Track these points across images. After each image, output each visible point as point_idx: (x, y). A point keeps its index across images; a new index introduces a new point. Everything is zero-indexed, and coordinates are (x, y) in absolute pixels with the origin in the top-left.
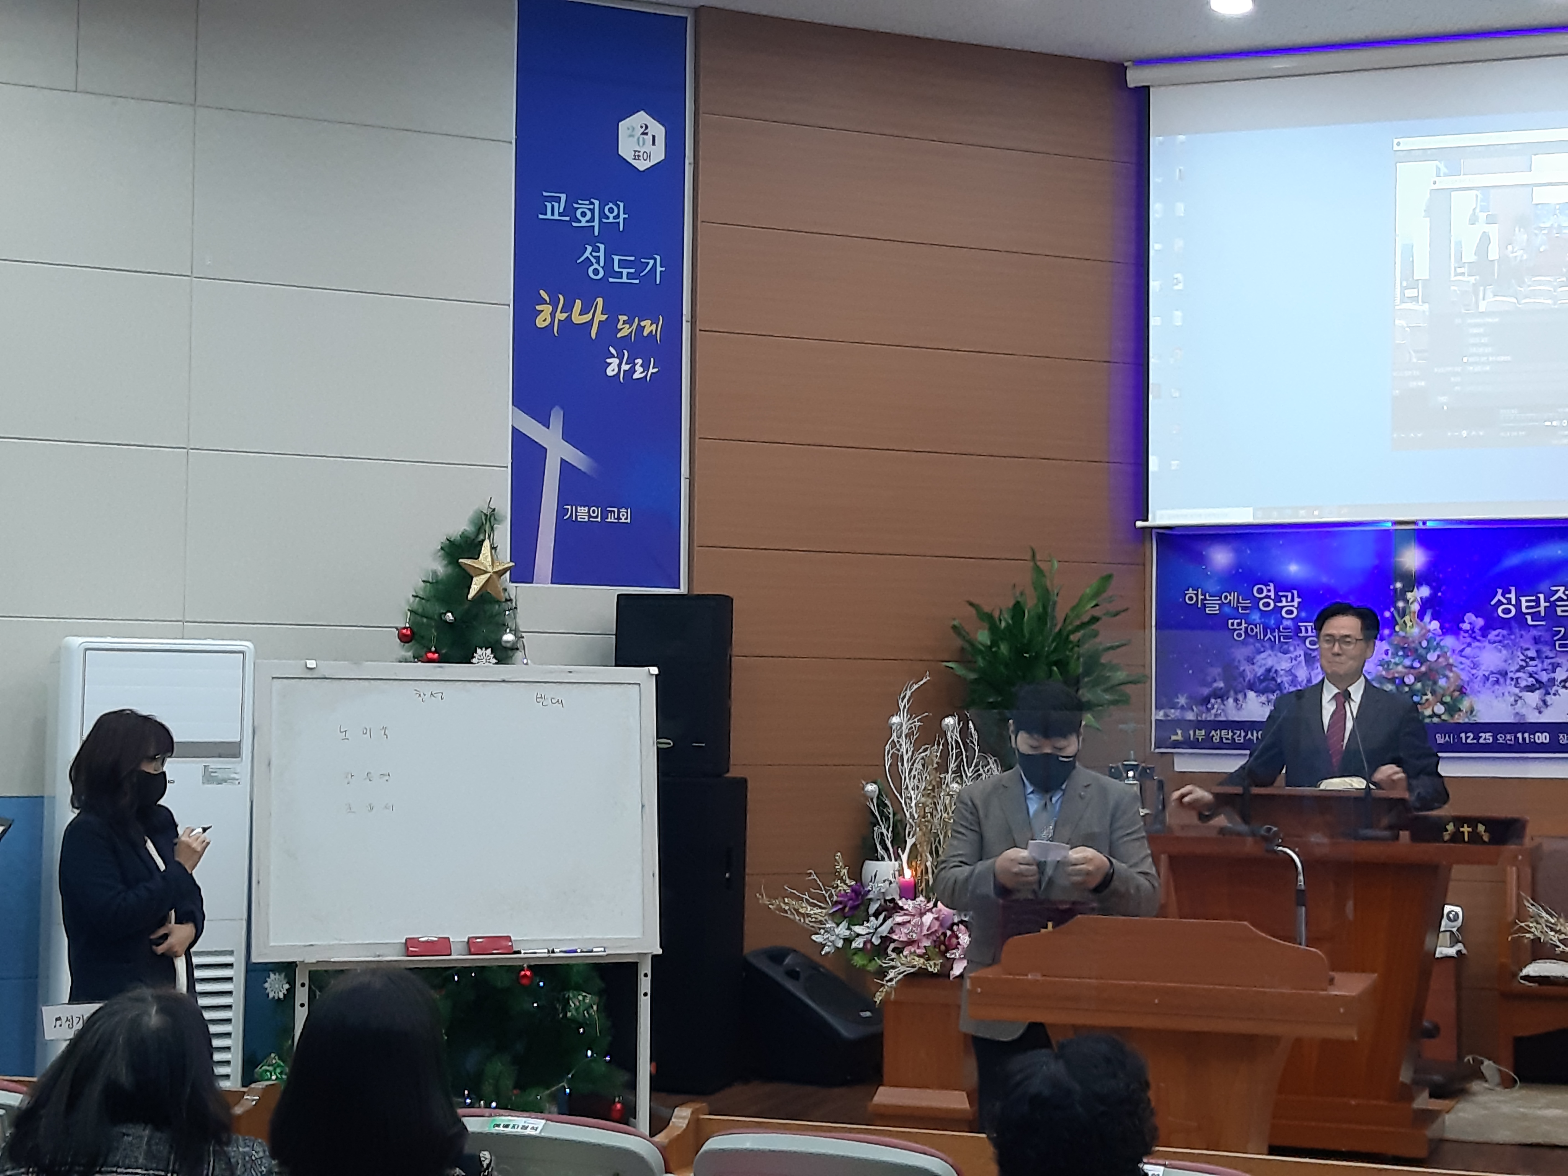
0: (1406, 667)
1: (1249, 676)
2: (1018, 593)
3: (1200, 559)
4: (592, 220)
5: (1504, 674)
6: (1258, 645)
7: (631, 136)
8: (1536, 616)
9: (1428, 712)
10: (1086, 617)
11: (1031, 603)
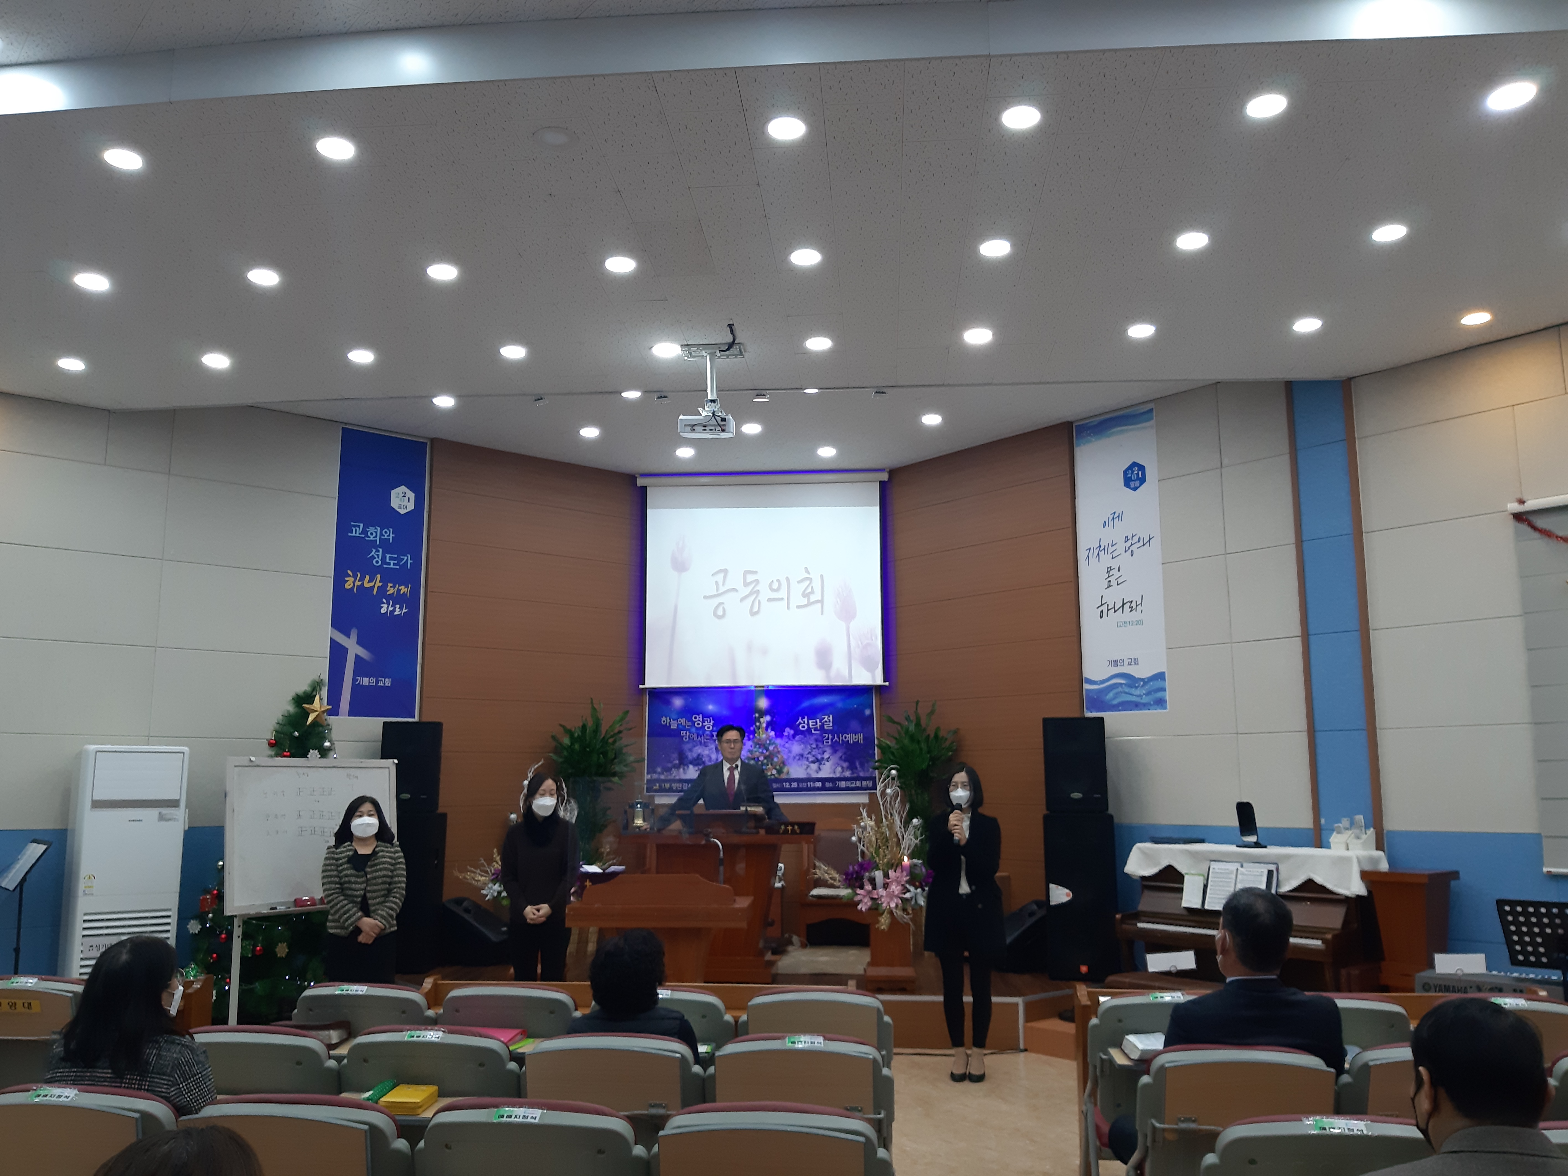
0: (759, 753)
1: (690, 757)
2: (583, 720)
3: (668, 703)
4: (376, 536)
5: (802, 755)
6: (694, 743)
7: (397, 497)
8: (816, 729)
9: (769, 773)
10: (616, 731)
11: (590, 724)
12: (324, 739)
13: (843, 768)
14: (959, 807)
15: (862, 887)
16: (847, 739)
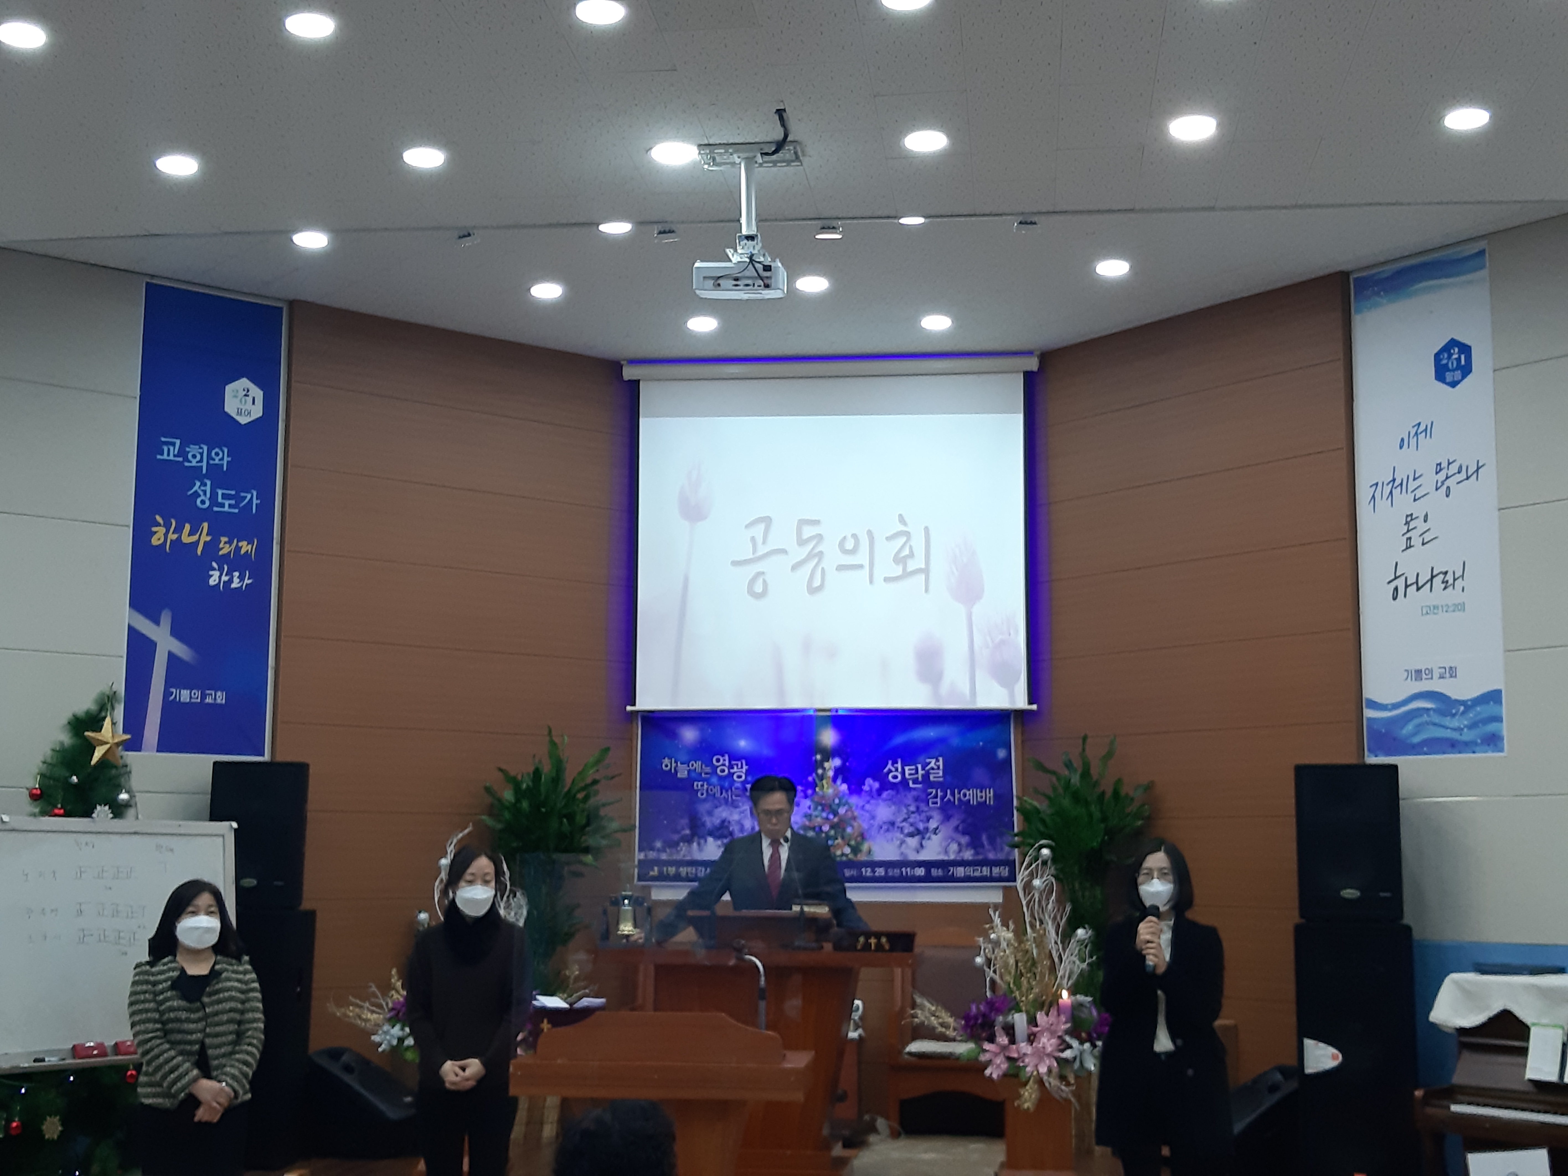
0: (823, 818)
2: (536, 762)
4: (201, 461)
5: (893, 824)
6: (716, 802)
7: (236, 397)
8: (915, 781)
9: (839, 853)
10: (589, 780)
11: (547, 769)
12: (119, 788)
13: (959, 844)
14: (1154, 911)
15: (992, 1039)
16: (967, 797)
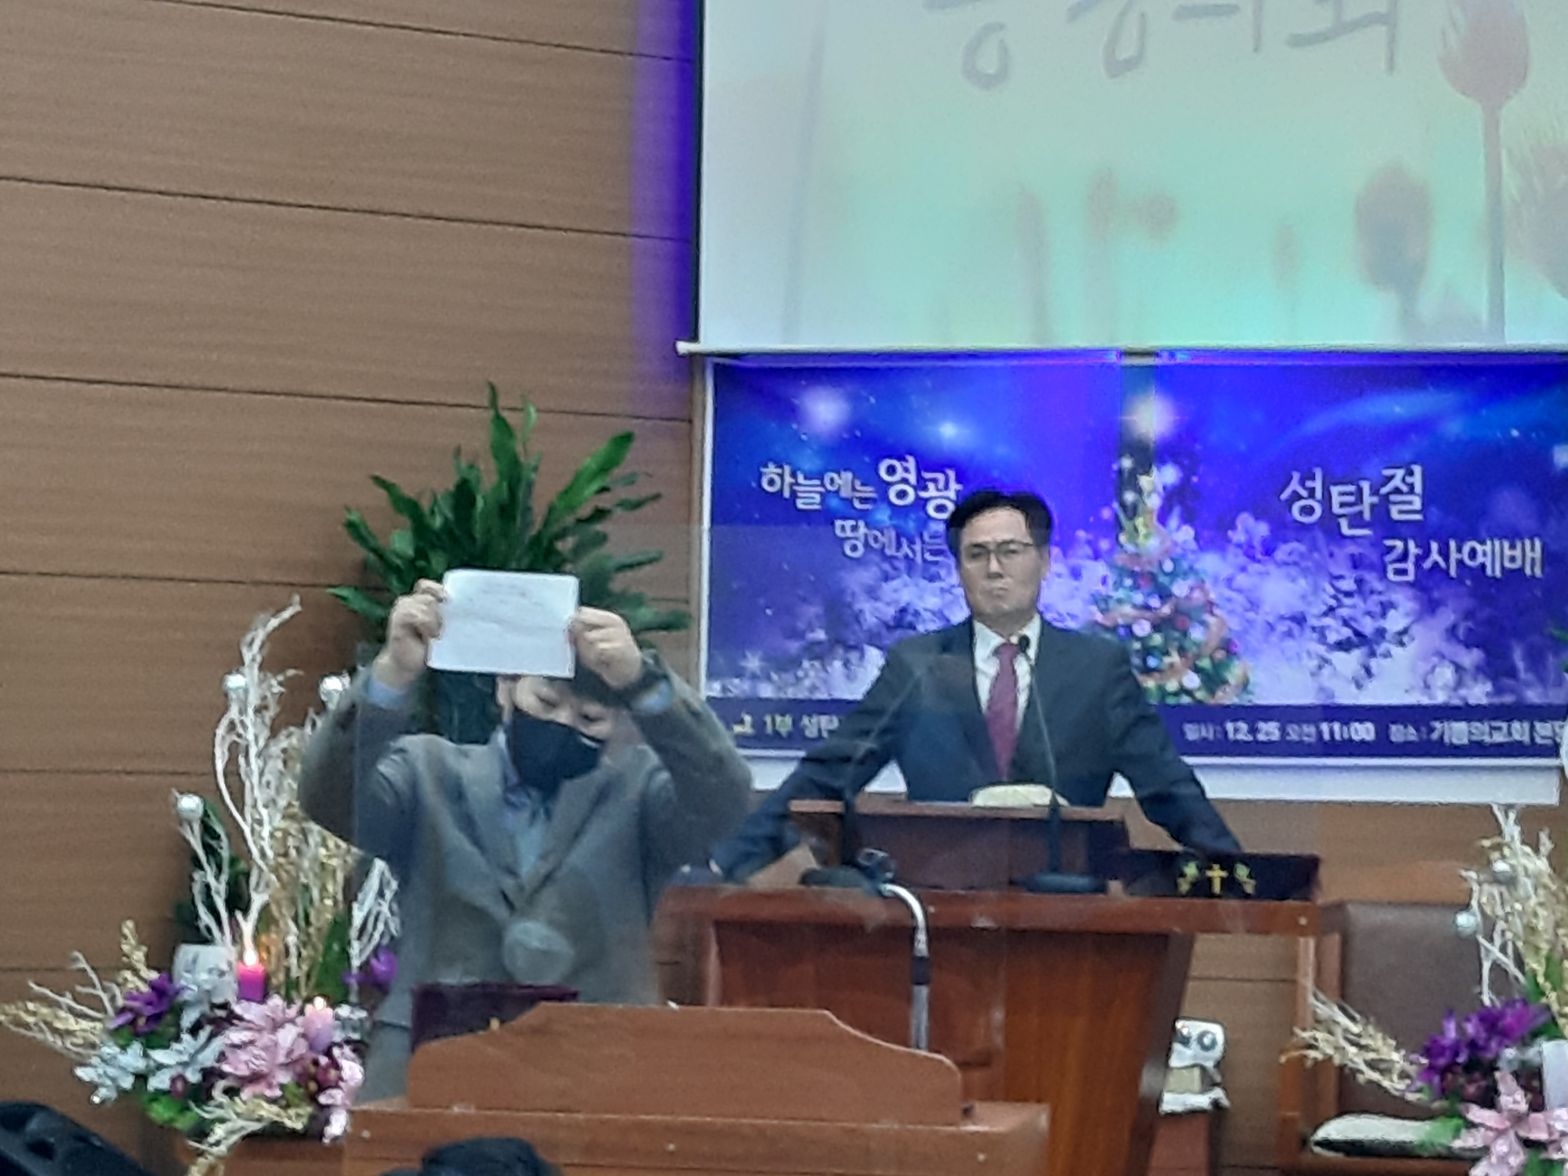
1: (870, 620)
2: (464, 464)
3: (788, 410)
5: (1299, 620)
8: (1356, 521)
9: (1171, 685)
13: (1459, 668)
16: (1480, 559)
